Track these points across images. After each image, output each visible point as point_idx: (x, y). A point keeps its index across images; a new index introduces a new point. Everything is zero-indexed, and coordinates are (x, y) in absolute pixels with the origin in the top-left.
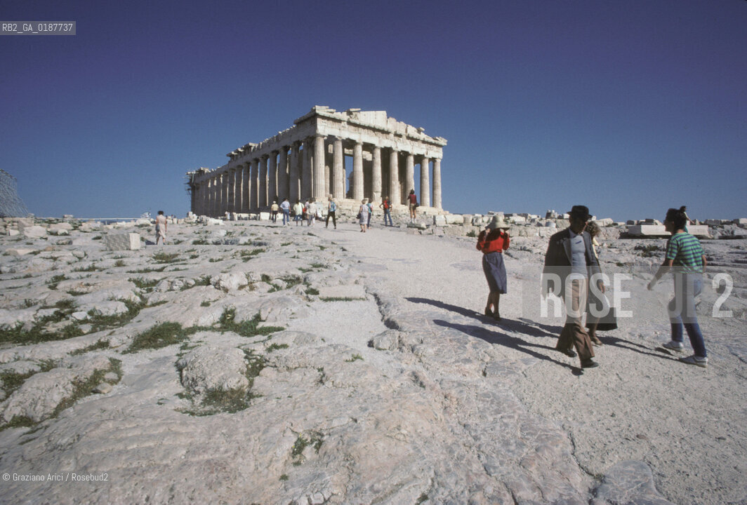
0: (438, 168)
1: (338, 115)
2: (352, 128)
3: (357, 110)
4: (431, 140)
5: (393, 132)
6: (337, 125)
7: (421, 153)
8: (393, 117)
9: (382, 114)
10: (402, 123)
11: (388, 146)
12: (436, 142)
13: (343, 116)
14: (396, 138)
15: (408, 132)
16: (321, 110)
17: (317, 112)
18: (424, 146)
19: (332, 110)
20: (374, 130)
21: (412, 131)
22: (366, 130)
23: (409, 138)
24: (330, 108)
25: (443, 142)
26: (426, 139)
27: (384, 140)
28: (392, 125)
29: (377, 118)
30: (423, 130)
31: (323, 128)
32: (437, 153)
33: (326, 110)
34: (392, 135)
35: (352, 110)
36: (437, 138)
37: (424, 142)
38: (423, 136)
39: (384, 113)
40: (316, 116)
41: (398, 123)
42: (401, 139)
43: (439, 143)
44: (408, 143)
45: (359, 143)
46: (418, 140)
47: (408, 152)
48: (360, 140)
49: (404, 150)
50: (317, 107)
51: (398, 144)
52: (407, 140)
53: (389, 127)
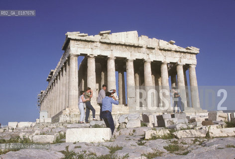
1: (91, 38)
2: (105, 46)
3: (107, 32)
4: (184, 50)
5: (145, 46)
6: (89, 45)
7: (174, 61)
8: (144, 35)
10: (154, 39)
11: (141, 58)
12: (189, 51)
13: (97, 38)
14: (148, 51)
15: (161, 45)
16: (72, 35)
17: (69, 37)
18: (178, 56)
19: (83, 34)
20: (126, 45)
21: (164, 44)
22: (118, 47)
23: (161, 50)
24: (80, 33)
25: (196, 50)
26: (178, 50)
27: (135, 54)
28: (144, 41)
29: (131, 37)
30: (174, 42)
31: (76, 49)
32: (192, 60)
33: (78, 35)
34: (144, 49)
35: (102, 32)
36: (188, 47)
37: (176, 51)
38: (175, 47)
39: (136, 32)
40: (69, 40)
41: (150, 39)
42: (154, 51)
43: (192, 51)
44: (161, 54)
45: (111, 59)
46: (170, 51)
47: (161, 62)
48: (112, 55)
49: (157, 60)
50: (68, 33)
51: (151, 55)
52: (160, 51)
53: (141, 43)
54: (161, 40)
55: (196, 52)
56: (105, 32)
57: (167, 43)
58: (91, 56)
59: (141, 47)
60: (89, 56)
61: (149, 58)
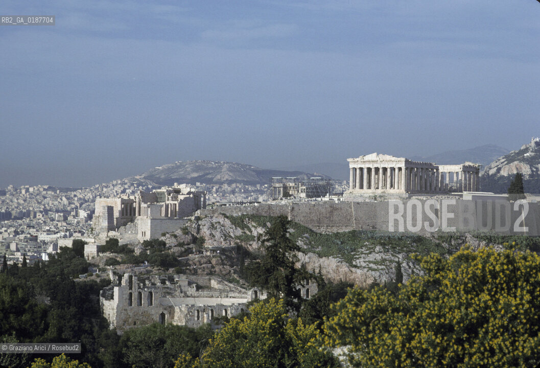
0: (403, 171)
1: (357, 159)
2: (362, 163)
4: (399, 160)
6: (356, 163)
7: (394, 166)
8: (380, 154)
9: (375, 154)
11: (377, 167)
14: (380, 163)
16: (349, 160)
18: (395, 163)
19: (354, 159)
20: (371, 161)
28: (380, 157)
29: (372, 157)
38: (394, 159)
41: (383, 156)
42: (383, 162)
43: (401, 160)
44: (387, 164)
45: (365, 168)
46: (391, 161)
52: (386, 162)
53: (378, 159)
55: (404, 160)
56: (362, 156)
58: (357, 168)
59: (377, 161)
61: (381, 166)
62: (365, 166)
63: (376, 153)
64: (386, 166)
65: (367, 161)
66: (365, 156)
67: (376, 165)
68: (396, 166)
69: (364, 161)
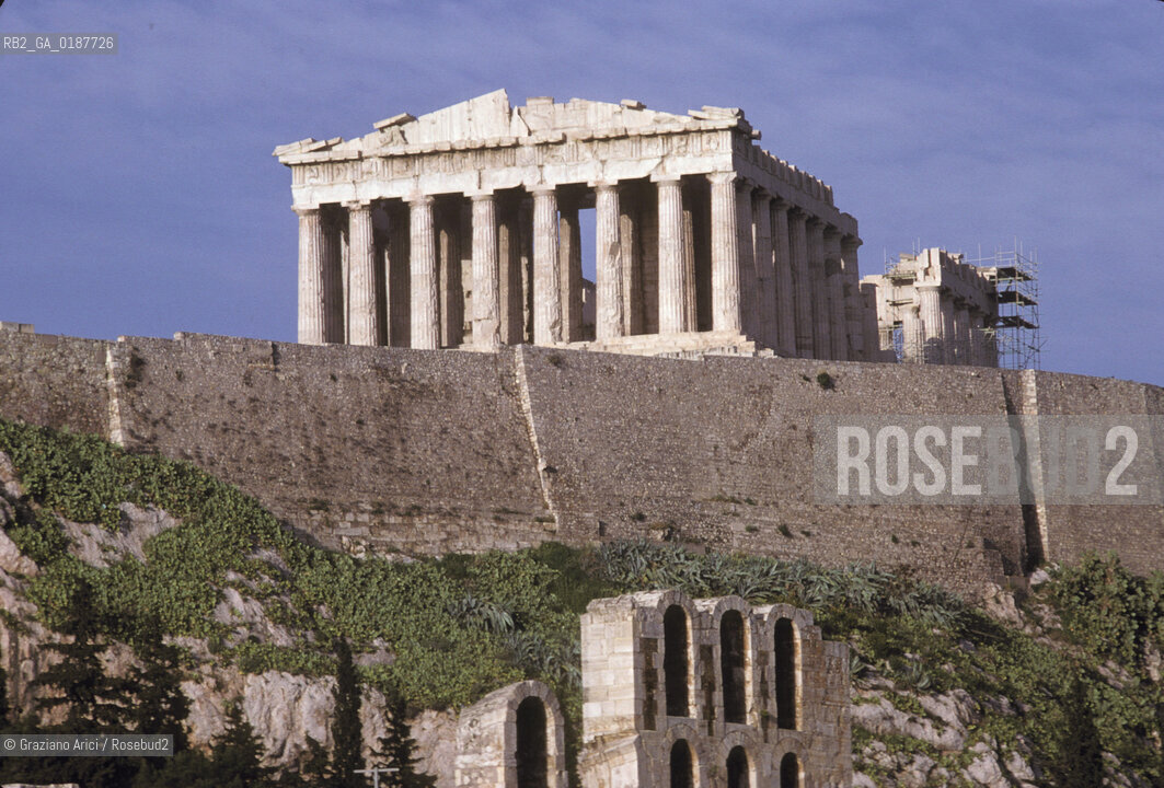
0: (722, 205)
1: (351, 148)
3: (393, 119)
4: (685, 122)
6: (349, 173)
9: (492, 101)
10: (575, 102)
11: (513, 184)
12: (699, 125)
13: (371, 144)
14: (540, 157)
16: (292, 152)
17: (282, 159)
18: (654, 149)
19: (323, 143)
21: (601, 116)
22: (440, 162)
23: (591, 140)
27: (496, 174)
29: (474, 118)
31: (308, 191)
33: (307, 149)
34: (526, 152)
38: (645, 121)
39: (502, 91)
41: (559, 107)
42: (561, 151)
43: (703, 125)
44: (589, 155)
45: (415, 203)
46: (626, 137)
47: (584, 185)
48: (417, 191)
49: (573, 180)
50: (279, 150)
51: (548, 169)
52: (583, 147)
53: (517, 130)
54: (592, 105)
55: (724, 125)
56: (387, 122)
57: (617, 108)
58: (353, 206)
59: (516, 145)
60: (347, 208)
61: (543, 178)
62: (417, 188)
63: (501, 94)
64: (585, 174)
65: (435, 153)
66: (412, 119)
67: (505, 177)
68: (667, 168)
69: (411, 150)
